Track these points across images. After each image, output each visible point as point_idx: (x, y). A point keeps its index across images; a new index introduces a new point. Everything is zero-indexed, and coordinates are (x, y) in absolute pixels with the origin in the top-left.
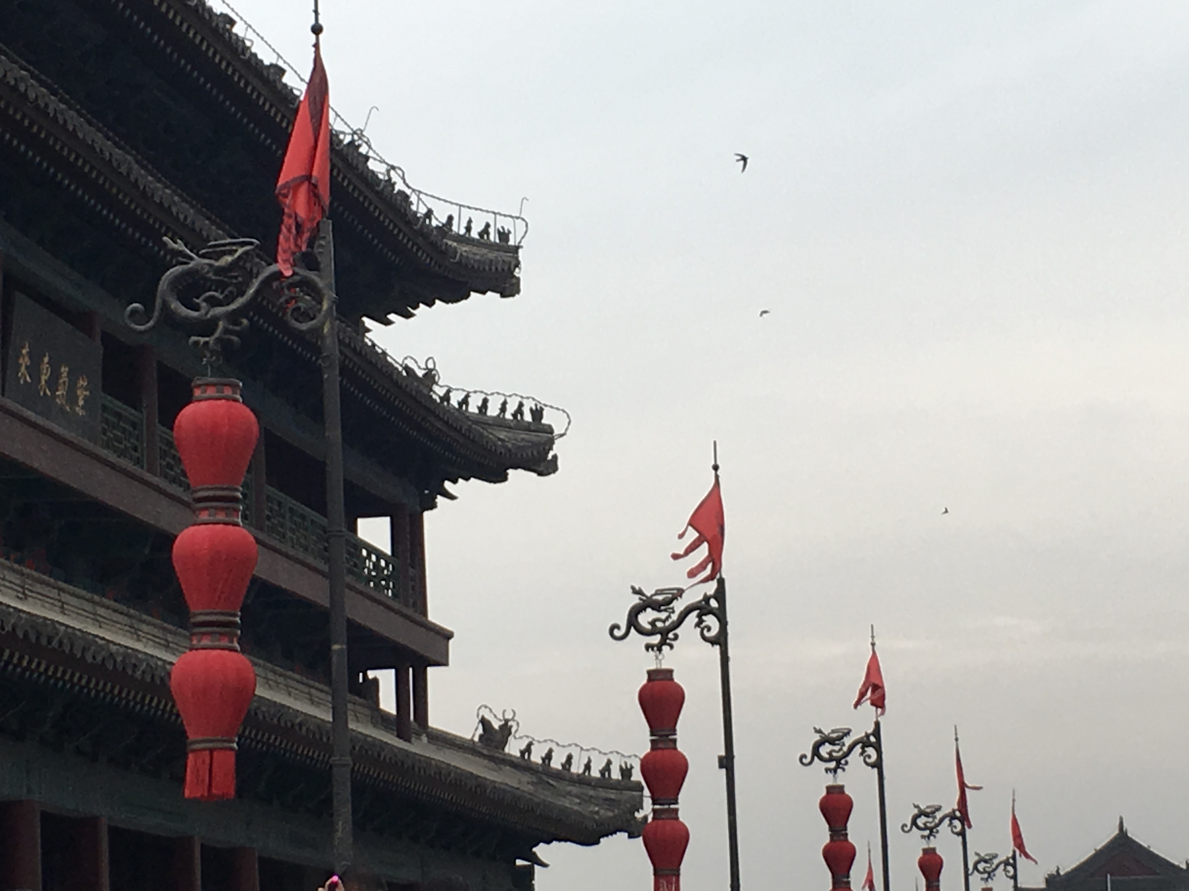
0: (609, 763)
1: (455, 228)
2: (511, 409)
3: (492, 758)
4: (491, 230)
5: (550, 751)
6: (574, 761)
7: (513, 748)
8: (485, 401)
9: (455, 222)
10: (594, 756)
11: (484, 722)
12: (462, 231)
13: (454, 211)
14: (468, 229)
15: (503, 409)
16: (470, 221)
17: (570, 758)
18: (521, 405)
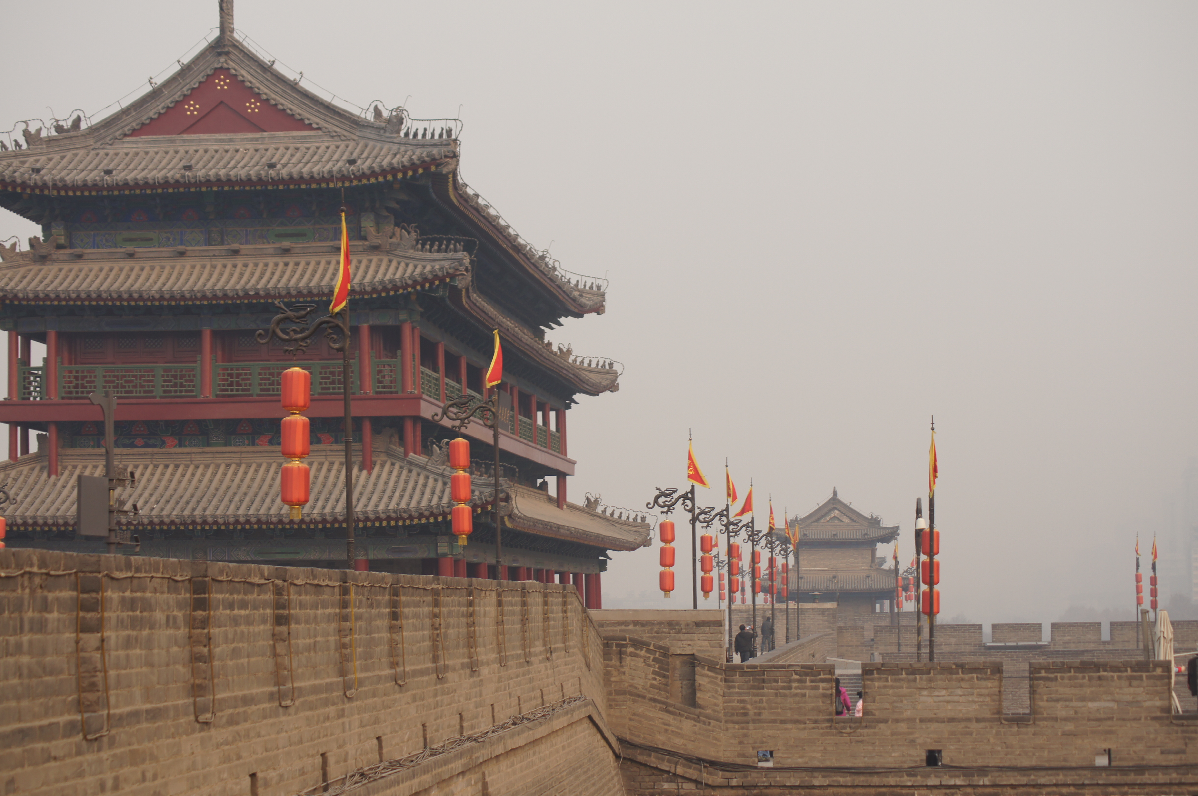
0: (637, 515)
1: (579, 287)
2: (601, 364)
3: (592, 515)
4: (594, 286)
5: (614, 511)
6: (623, 515)
7: (599, 510)
8: (590, 361)
9: (580, 283)
10: (631, 512)
11: (588, 499)
12: (583, 287)
13: (579, 278)
14: (585, 286)
15: (597, 365)
16: (585, 282)
17: (621, 513)
18: (605, 362)
